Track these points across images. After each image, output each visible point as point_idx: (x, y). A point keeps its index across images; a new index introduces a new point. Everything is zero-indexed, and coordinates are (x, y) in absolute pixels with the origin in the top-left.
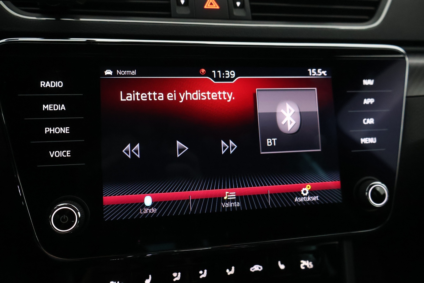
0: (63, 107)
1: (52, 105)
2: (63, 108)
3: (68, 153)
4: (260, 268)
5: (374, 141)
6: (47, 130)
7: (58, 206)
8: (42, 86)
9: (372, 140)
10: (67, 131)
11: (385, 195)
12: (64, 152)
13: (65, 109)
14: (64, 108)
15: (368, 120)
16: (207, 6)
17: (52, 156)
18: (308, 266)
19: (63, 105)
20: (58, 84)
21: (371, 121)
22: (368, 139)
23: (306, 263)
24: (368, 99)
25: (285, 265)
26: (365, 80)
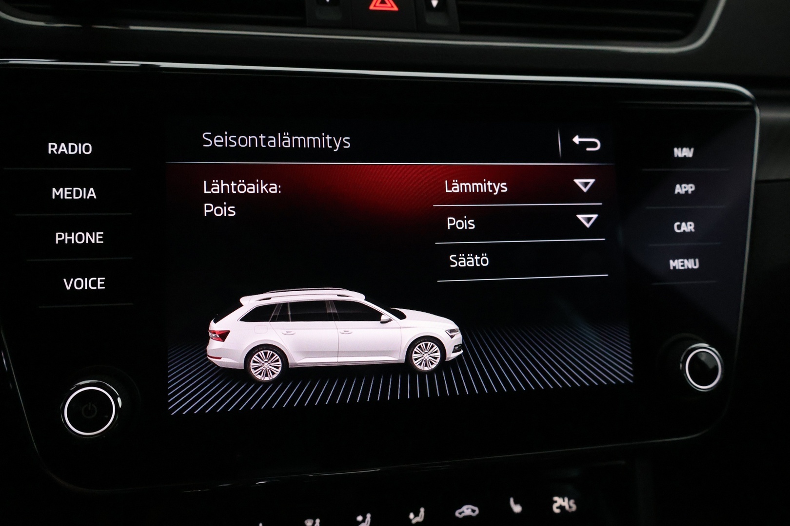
0: (92, 193)
1: (71, 189)
2: (92, 195)
3: (99, 283)
4: (473, 511)
5: (695, 265)
6: (60, 236)
7: (78, 384)
8: (52, 151)
9: (690, 264)
10: (100, 240)
11: (716, 368)
12: (92, 281)
13: (95, 197)
14: (94, 195)
15: (683, 224)
16: (375, 6)
17: (68, 288)
18: (567, 508)
19: (92, 189)
20: (83, 149)
21: (688, 227)
22: (683, 262)
23: (564, 501)
24: (683, 185)
25: (522, 505)
26: (678, 148)
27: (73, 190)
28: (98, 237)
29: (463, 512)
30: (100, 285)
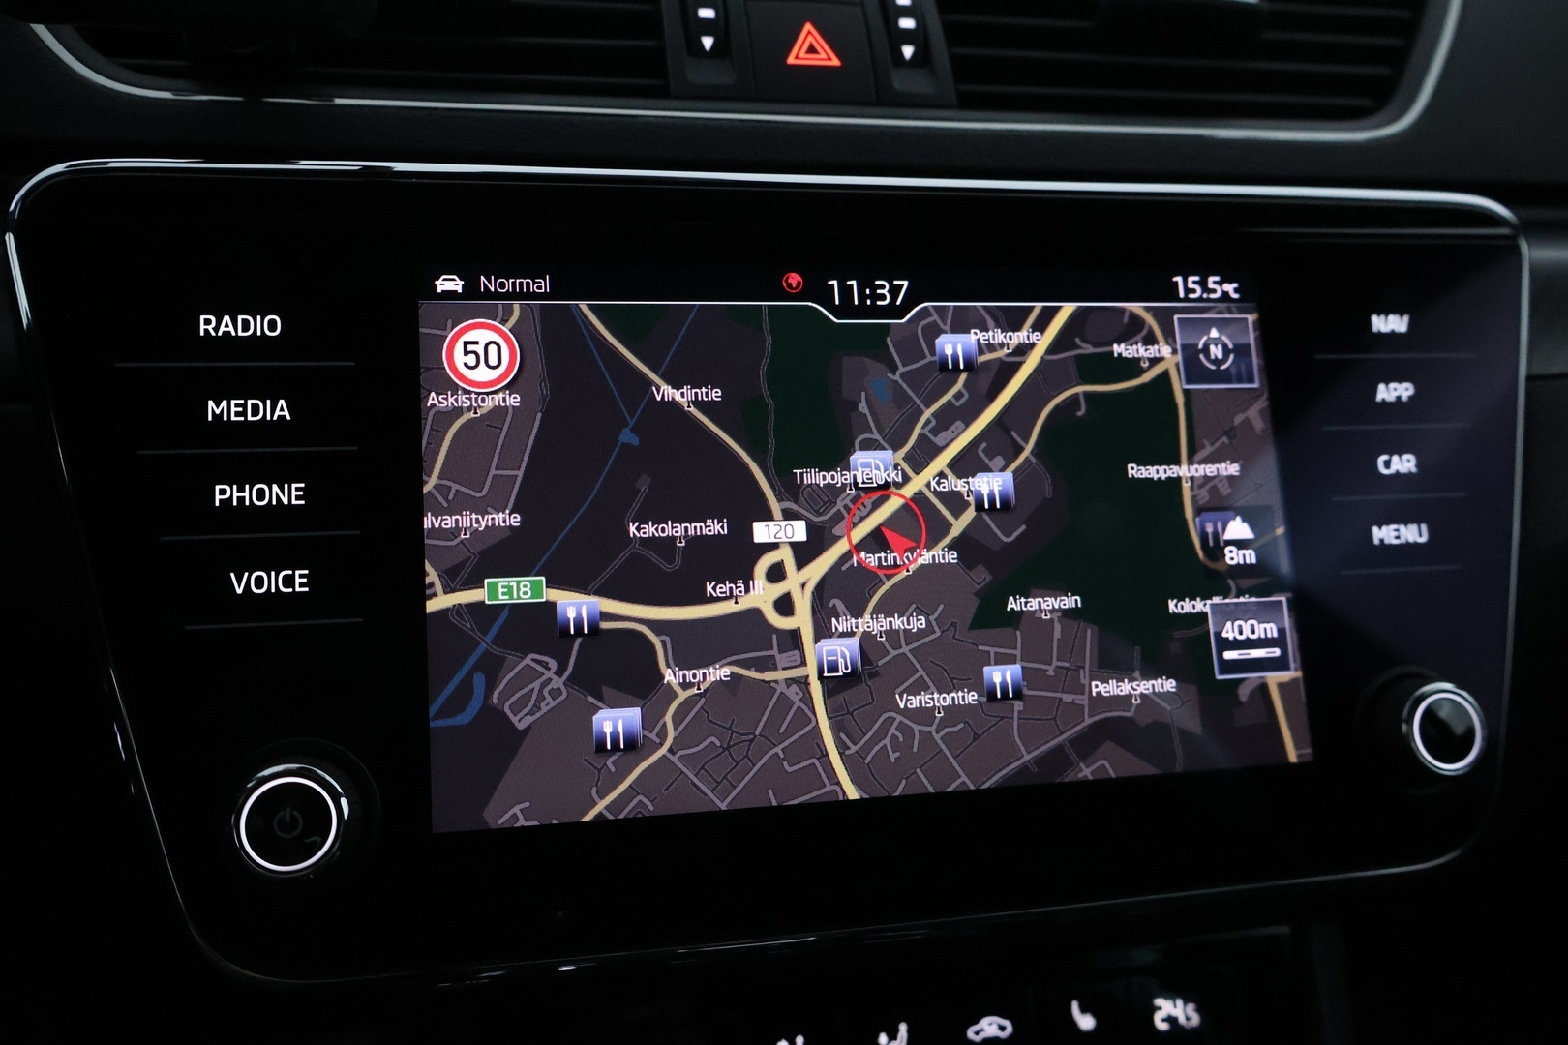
0: (282, 410)
1: (242, 401)
2: (282, 413)
3: (298, 580)
4: (1002, 1028)
5: (1421, 536)
6: (223, 492)
7: (260, 775)
8: (206, 331)
9: (1412, 534)
10: (298, 498)
11: (1471, 732)
12: (285, 577)
13: (289, 418)
14: (286, 413)
15: (1395, 458)
16: (797, 57)
17: (239, 591)
18: (1182, 1020)
19: (282, 402)
20: (266, 325)
21: (1404, 464)
22: (1397, 530)
23: (1175, 1007)
24: (1392, 385)
25: (1095, 1015)
26: (1379, 315)
27: (246, 403)
28: (295, 493)
29: (982, 1030)
30: (300, 583)
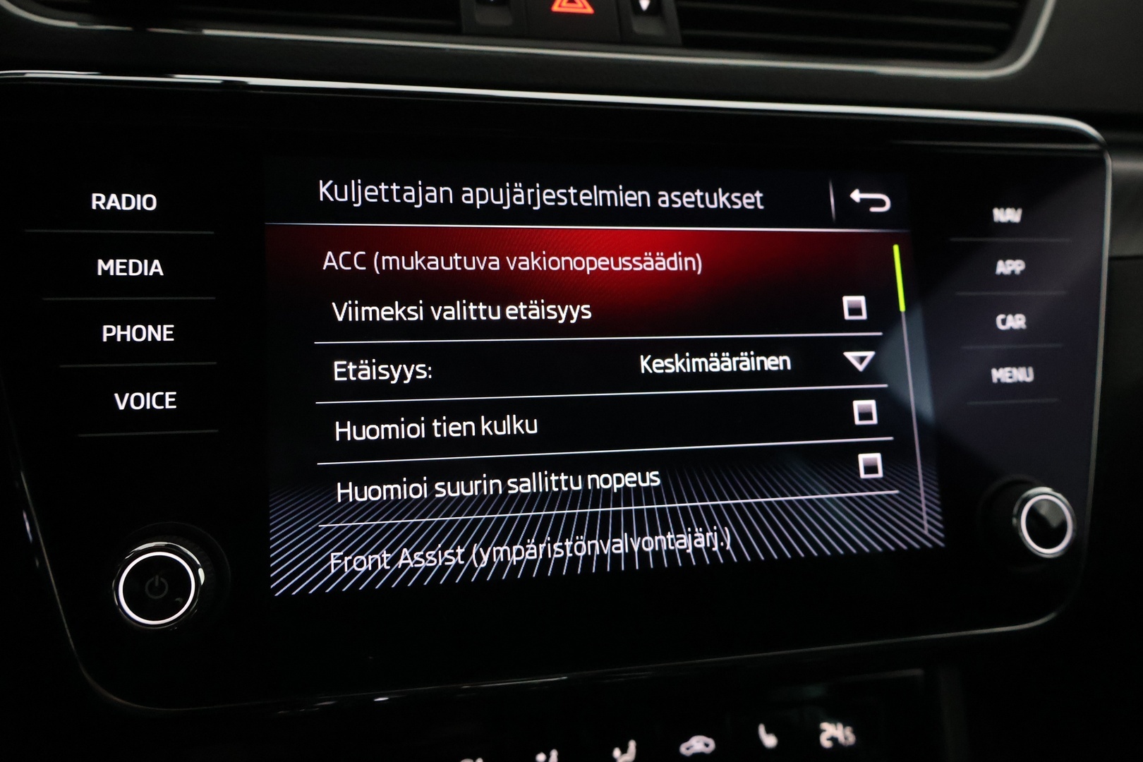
0: (156, 268)
1: (125, 261)
2: (156, 270)
3: (168, 400)
4: (707, 745)
5: (1028, 376)
7: (138, 548)
8: (98, 205)
9: (1022, 375)
10: (168, 336)
11: (1064, 523)
12: (158, 397)
13: (162, 274)
14: (160, 270)
15: (1010, 317)
16: (560, 6)
17: (122, 407)
18: (841, 739)
19: (156, 262)
20: (141, 202)
21: (1016, 322)
22: (1010, 372)
23: (837, 729)
24: (1009, 262)
25: (777, 735)
26: (999, 208)
27: (128, 262)
28: (166, 332)
29: (692, 747)
30: (170, 402)
